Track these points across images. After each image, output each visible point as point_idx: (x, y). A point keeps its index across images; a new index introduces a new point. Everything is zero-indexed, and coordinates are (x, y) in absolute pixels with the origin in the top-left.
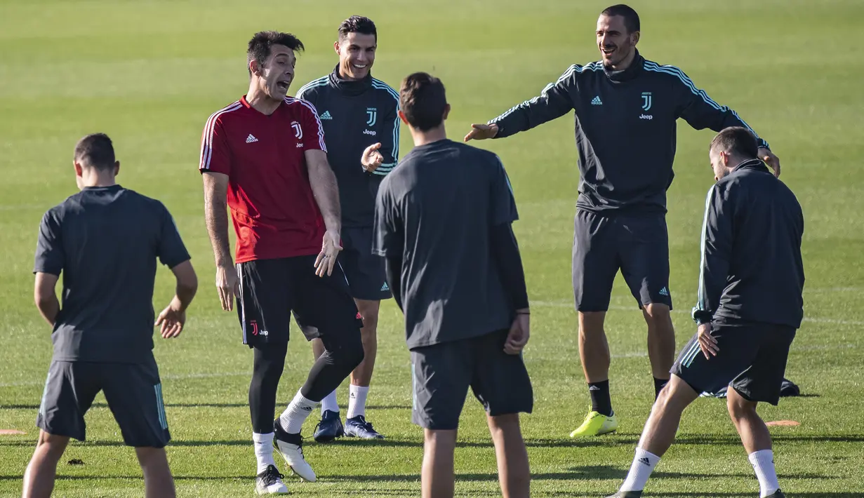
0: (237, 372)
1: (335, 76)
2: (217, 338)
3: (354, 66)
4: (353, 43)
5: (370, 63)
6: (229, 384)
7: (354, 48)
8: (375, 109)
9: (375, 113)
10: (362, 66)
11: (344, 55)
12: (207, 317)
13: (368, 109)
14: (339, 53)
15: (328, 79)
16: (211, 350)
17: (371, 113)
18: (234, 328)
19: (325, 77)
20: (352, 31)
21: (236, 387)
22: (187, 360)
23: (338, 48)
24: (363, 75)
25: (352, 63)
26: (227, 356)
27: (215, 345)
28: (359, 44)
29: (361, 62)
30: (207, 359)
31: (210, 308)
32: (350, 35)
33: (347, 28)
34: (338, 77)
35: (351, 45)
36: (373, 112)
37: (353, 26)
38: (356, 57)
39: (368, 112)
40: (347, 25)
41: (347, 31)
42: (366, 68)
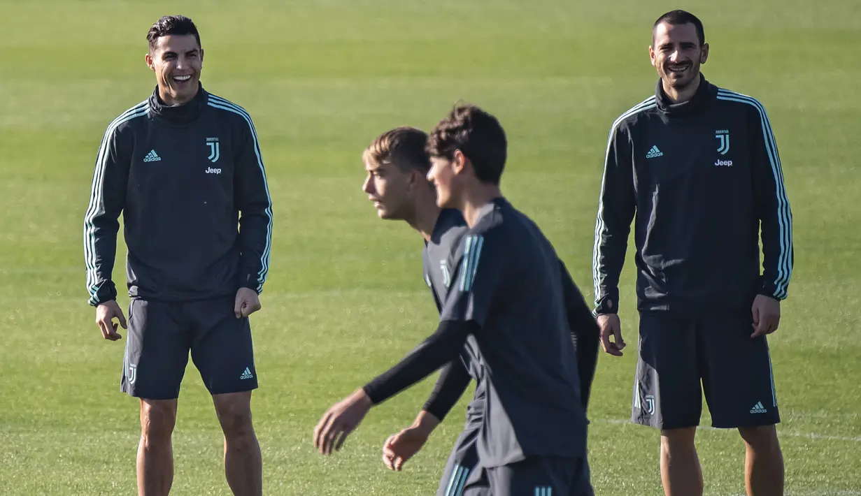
1: (155, 101)
2: (201, 460)
3: (176, 80)
4: (168, 49)
7: (169, 56)
8: (217, 139)
9: (217, 144)
10: (185, 78)
12: (187, 431)
13: (208, 139)
14: (153, 68)
15: (148, 106)
16: (192, 475)
17: (212, 144)
19: (144, 103)
20: (163, 35)
23: (151, 62)
26: (213, 483)
27: (197, 469)
28: (175, 49)
29: (182, 72)
30: (186, 488)
31: (190, 419)
32: (162, 40)
33: (158, 33)
34: (160, 101)
35: (166, 53)
36: (215, 142)
37: (165, 28)
38: (175, 67)
39: (208, 144)
40: (155, 29)
41: (156, 36)
42: (191, 79)
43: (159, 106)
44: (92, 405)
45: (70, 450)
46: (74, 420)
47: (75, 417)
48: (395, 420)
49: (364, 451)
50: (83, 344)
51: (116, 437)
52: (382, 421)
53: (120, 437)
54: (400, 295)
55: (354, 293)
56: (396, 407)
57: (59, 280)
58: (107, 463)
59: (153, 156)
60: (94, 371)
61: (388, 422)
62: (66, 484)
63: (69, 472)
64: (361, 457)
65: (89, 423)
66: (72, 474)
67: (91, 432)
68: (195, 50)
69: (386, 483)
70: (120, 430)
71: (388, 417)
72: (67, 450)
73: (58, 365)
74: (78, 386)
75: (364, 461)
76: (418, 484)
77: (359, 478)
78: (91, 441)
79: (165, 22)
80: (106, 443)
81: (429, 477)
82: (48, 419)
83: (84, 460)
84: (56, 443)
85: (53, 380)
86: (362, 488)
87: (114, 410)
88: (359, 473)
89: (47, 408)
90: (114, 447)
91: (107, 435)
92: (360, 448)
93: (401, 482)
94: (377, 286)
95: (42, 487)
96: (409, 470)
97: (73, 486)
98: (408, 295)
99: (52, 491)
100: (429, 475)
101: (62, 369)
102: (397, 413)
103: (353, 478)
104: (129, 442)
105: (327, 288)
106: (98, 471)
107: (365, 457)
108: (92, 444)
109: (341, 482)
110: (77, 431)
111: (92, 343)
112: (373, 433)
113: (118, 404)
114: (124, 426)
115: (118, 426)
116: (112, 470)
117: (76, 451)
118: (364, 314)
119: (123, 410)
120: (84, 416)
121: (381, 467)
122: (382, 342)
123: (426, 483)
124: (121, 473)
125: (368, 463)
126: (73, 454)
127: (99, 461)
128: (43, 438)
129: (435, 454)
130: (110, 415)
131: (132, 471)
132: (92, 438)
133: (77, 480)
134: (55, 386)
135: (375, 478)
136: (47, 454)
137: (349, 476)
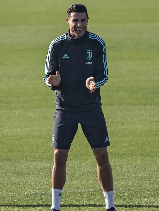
0: (74, 190)
1: (68, 35)
3: (76, 30)
4: (75, 18)
5: (85, 27)
6: (69, 196)
7: (75, 21)
8: (91, 51)
9: (91, 53)
11: (71, 24)
13: (88, 51)
14: (69, 24)
15: (66, 36)
17: (89, 53)
18: (72, 167)
19: (64, 35)
20: (73, 12)
21: (73, 198)
22: (47, 183)
23: (68, 21)
24: (83, 33)
25: (75, 28)
28: (78, 18)
29: (80, 28)
32: (72, 14)
33: (71, 11)
34: (70, 35)
35: (74, 19)
36: (90, 52)
37: (74, 9)
38: (77, 25)
39: (87, 53)
40: (70, 9)
41: (70, 12)
42: (83, 30)
43: (70, 37)
44: (21, 152)
45: (13, 169)
46: (14, 158)
47: (15, 157)
48: (139, 156)
49: (127, 168)
50: (17, 128)
51: (31, 164)
52: (134, 157)
53: (32, 164)
54: (140, 107)
55: (122, 107)
56: (139, 151)
57: (7, 103)
58: (27, 174)
59: (66, 56)
60: (22, 138)
61: (136, 157)
62: (11, 183)
63: (12, 178)
64: (126, 171)
65: (20, 159)
66: (13, 178)
67: (21, 162)
68: (85, 19)
69: (136, 180)
70: (32, 161)
71: (136, 155)
72: (11, 169)
73: (8, 136)
74: (16, 144)
75: (127, 172)
76: (148, 181)
77: (125, 178)
78: (21, 165)
79: (75, 7)
80: (27, 166)
81: (152, 178)
82: (4, 157)
83: (18, 173)
84: (7, 166)
85: (6, 142)
86: (126, 183)
87: (30, 153)
88: (125, 177)
89: (3, 153)
90: (30, 168)
91: (27, 163)
92: (125, 167)
93: (141, 180)
94: (131, 104)
95: (2, 184)
96: (144, 175)
97: (14, 183)
98: (143, 107)
99: (6, 185)
100: (152, 177)
101: (9, 138)
102: (139, 153)
103: (123, 179)
104: (36, 166)
105: (112, 105)
106: (24, 177)
107: (127, 171)
108: (21, 167)
109: (118, 180)
110: (15, 162)
111: (21, 128)
112: (130, 161)
113: (31, 151)
114: (33, 160)
115: (31, 160)
116: (29, 177)
117: (15, 169)
118: (126, 115)
119: (33, 154)
120: (18, 156)
121: (134, 174)
122: (133, 125)
123: (151, 180)
124: (32, 178)
125: (128, 173)
126: (14, 170)
127: (24, 173)
128: (2, 165)
129: (154, 169)
130: (28, 156)
131: (37, 177)
132: (21, 164)
133: (16, 181)
134: (6, 144)
135: (132, 178)
136: (4, 171)
137: (121, 178)
